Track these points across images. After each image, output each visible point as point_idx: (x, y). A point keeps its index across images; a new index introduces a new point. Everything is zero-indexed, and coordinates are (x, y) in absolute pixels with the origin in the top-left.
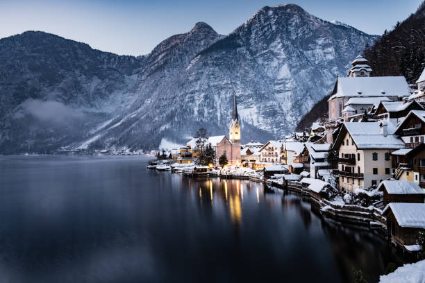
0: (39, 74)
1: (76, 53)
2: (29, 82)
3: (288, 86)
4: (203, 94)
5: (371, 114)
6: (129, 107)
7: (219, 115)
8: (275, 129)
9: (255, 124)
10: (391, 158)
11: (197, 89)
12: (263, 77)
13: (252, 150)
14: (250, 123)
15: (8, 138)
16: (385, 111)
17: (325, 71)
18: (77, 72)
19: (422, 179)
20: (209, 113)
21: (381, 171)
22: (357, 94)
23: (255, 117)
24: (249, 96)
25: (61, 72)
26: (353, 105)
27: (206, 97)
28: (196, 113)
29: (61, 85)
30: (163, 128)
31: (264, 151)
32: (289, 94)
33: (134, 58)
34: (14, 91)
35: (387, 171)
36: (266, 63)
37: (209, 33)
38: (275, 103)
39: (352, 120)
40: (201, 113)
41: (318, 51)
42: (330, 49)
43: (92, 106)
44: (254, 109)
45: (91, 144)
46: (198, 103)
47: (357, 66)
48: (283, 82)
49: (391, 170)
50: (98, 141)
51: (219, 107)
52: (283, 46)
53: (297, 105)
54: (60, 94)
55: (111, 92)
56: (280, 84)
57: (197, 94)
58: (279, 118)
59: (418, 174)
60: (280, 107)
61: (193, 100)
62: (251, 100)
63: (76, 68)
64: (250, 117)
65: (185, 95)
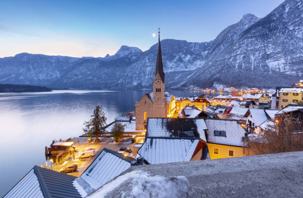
4: (243, 56)
6: (202, 67)
7: (253, 67)
11: (238, 53)
14: (278, 70)
20: (246, 66)
23: (282, 66)
24: (279, 53)
27: (244, 57)
28: (236, 67)
33: (207, 43)
36: (297, 28)
40: (240, 67)
43: (186, 68)
44: (282, 61)
45: (182, 85)
46: (238, 61)
51: (253, 62)
55: (195, 61)
57: (238, 57)
61: (235, 60)
62: (280, 55)
63: (181, 52)
64: (277, 67)
65: (230, 58)
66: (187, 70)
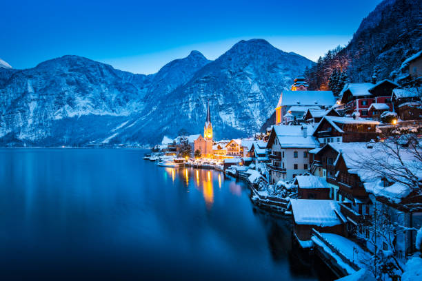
0: (74, 87)
1: (102, 73)
2: (66, 93)
3: (258, 98)
4: (195, 103)
5: (301, 119)
6: (140, 112)
8: (248, 130)
9: (234, 126)
10: (308, 155)
11: (190, 99)
12: (239, 92)
13: (221, 146)
14: (230, 125)
15: (49, 134)
16: (312, 117)
17: (285, 88)
18: (102, 86)
19: (329, 174)
20: (200, 118)
21: (301, 167)
22: (296, 104)
23: (233, 121)
24: (230, 106)
25: (90, 85)
26: (293, 112)
27: (197, 105)
28: (190, 117)
29: (91, 95)
30: (165, 128)
31: (229, 147)
32: (259, 104)
33: (145, 76)
34: (55, 99)
35: (306, 167)
36: (242, 81)
37: (201, 58)
38: (248, 111)
39: (290, 123)
40: (193, 117)
41: (280, 73)
42: (288, 72)
43: (113, 111)
44: (233, 115)
45: (112, 139)
46: (191, 110)
47: (298, 82)
48: (254, 95)
49: (309, 166)
50: (116, 137)
53: (264, 113)
54: (90, 102)
55: (127, 101)
56: (252, 97)
57: (190, 104)
58: (251, 122)
59: (325, 170)
60: (252, 114)
61: (187, 108)
62: (231, 108)
63: (103, 83)
64: (229, 121)
66: (114, 114)
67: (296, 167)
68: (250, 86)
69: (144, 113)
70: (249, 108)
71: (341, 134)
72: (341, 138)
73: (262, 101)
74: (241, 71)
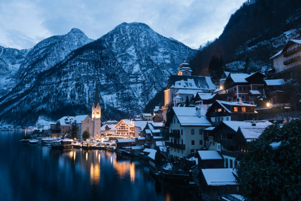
3: (140, 79)
4: (75, 82)
5: (191, 101)
6: (11, 90)
7: (87, 98)
8: (130, 111)
9: (115, 106)
10: (203, 133)
11: (70, 78)
13: (109, 126)
14: (111, 105)
16: (200, 99)
17: (165, 71)
19: (222, 148)
20: (79, 97)
21: (197, 143)
22: (183, 87)
23: (115, 101)
24: (111, 85)
26: (180, 94)
27: (77, 85)
28: (69, 96)
30: (40, 108)
31: (119, 127)
32: (140, 85)
33: (18, 51)
35: (201, 142)
36: (124, 62)
37: (82, 37)
38: (130, 91)
39: (179, 105)
40: (73, 96)
41: (160, 56)
42: (168, 56)
44: (115, 95)
46: (70, 89)
47: (183, 68)
48: (136, 75)
49: (203, 141)
51: (87, 93)
52: (136, 51)
53: (146, 93)
56: (133, 78)
57: (70, 82)
58: (132, 102)
59: (220, 144)
60: (133, 94)
61: (66, 86)
62: (112, 88)
64: (111, 101)
65: (60, 82)
67: (193, 143)
68: (132, 67)
69: (15, 90)
70: (131, 89)
71: (229, 114)
72: (230, 118)
73: (143, 82)
74: (123, 52)
